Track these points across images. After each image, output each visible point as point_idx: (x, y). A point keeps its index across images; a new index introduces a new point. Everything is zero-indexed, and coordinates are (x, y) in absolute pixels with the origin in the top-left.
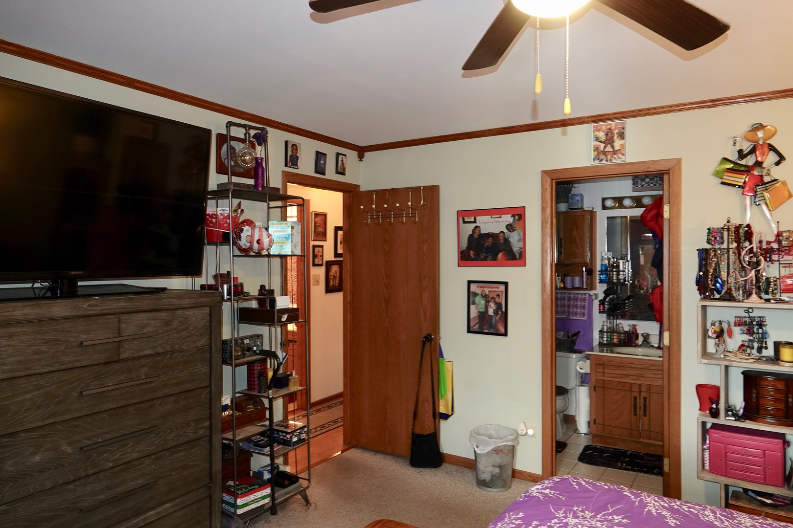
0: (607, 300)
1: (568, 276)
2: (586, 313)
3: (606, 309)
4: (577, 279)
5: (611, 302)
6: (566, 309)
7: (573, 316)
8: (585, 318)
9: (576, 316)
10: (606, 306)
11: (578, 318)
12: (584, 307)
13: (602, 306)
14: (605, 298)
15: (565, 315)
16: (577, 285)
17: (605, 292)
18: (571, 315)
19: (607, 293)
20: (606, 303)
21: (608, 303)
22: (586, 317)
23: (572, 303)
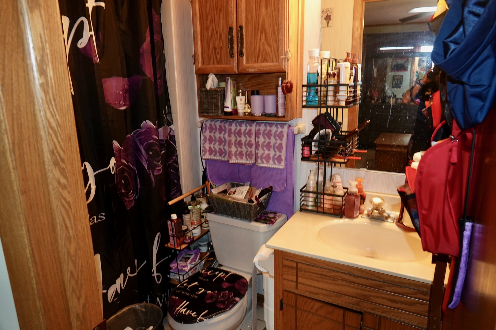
0: (315, 138)
1: (258, 93)
2: (283, 157)
3: (313, 153)
4: (270, 99)
5: (322, 141)
6: (253, 149)
7: (263, 163)
8: (282, 166)
9: (268, 162)
10: (313, 148)
11: (271, 165)
12: (280, 148)
13: (306, 148)
14: (313, 133)
15: (251, 159)
16: (270, 110)
17: (315, 122)
18: (259, 161)
19: (318, 123)
20: (313, 144)
21: (317, 144)
22: (283, 163)
23: (261, 140)
